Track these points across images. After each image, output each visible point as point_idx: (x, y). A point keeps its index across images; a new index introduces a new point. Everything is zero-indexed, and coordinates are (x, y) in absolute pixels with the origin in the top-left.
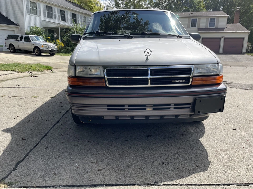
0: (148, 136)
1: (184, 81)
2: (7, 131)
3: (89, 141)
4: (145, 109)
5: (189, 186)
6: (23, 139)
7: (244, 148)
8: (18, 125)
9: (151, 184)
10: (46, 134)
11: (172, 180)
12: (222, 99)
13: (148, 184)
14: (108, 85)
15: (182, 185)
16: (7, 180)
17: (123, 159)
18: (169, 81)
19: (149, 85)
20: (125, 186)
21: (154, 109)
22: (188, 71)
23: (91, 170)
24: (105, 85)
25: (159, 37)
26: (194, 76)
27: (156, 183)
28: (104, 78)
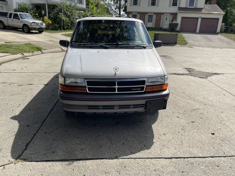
0: (117, 123)
1: (140, 89)
3: (75, 128)
4: (113, 108)
5: (136, 159)
6: (28, 126)
7: (179, 132)
9: (113, 158)
10: (44, 121)
11: (127, 156)
12: (165, 101)
13: (111, 158)
14: (88, 92)
15: (132, 158)
16: (22, 157)
17: (98, 141)
18: (130, 89)
19: (117, 92)
20: (97, 160)
21: (119, 108)
22: (143, 82)
23: (77, 149)
24: (86, 92)
25: (129, 47)
26: (147, 86)
27: (116, 158)
28: (85, 87)
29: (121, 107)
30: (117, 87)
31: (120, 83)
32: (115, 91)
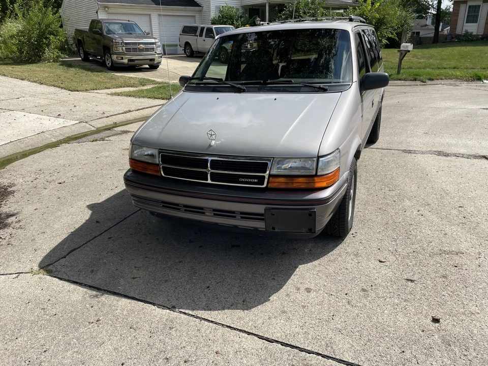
1: (256, 181)
2: (90, 207)
4: (204, 213)
5: (203, 321)
6: (97, 222)
8: (108, 200)
9: (167, 308)
10: (125, 219)
11: (193, 310)
12: (310, 215)
13: (164, 307)
14: (163, 175)
16: (50, 268)
18: (235, 179)
19: (209, 181)
21: (215, 214)
22: (263, 167)
24: (160, 175)
25: (287, 89)
26: (270, 176)
27: (173, 308)
28: (158, 165)
29: (218, 212)
30: (209, 170)
31: (215, 165)
32: (207, 180)
